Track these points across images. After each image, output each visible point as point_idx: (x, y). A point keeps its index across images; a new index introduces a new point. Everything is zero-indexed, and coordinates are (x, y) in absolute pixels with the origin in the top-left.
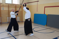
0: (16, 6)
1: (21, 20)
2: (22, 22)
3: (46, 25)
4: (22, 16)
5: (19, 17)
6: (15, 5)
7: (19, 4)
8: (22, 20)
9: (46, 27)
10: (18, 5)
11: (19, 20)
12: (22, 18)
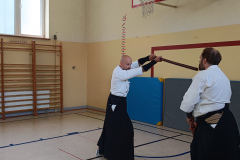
0: (34, 44)
1: (55, 103)
3: (159, 123)
4: (61, 85)
5: (48, 92)
6: (29, 42)
7: (47, 37)
9: (158, 131)
10: (44, 39)
11: (48, 106)
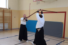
2: (11, 30)
8: (11, 27)
12: (11, 25)
